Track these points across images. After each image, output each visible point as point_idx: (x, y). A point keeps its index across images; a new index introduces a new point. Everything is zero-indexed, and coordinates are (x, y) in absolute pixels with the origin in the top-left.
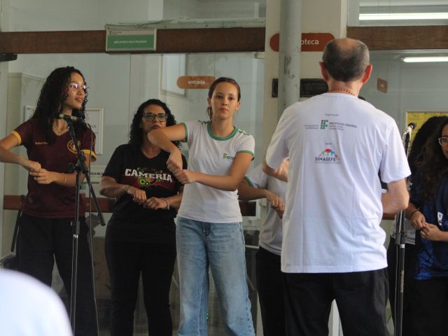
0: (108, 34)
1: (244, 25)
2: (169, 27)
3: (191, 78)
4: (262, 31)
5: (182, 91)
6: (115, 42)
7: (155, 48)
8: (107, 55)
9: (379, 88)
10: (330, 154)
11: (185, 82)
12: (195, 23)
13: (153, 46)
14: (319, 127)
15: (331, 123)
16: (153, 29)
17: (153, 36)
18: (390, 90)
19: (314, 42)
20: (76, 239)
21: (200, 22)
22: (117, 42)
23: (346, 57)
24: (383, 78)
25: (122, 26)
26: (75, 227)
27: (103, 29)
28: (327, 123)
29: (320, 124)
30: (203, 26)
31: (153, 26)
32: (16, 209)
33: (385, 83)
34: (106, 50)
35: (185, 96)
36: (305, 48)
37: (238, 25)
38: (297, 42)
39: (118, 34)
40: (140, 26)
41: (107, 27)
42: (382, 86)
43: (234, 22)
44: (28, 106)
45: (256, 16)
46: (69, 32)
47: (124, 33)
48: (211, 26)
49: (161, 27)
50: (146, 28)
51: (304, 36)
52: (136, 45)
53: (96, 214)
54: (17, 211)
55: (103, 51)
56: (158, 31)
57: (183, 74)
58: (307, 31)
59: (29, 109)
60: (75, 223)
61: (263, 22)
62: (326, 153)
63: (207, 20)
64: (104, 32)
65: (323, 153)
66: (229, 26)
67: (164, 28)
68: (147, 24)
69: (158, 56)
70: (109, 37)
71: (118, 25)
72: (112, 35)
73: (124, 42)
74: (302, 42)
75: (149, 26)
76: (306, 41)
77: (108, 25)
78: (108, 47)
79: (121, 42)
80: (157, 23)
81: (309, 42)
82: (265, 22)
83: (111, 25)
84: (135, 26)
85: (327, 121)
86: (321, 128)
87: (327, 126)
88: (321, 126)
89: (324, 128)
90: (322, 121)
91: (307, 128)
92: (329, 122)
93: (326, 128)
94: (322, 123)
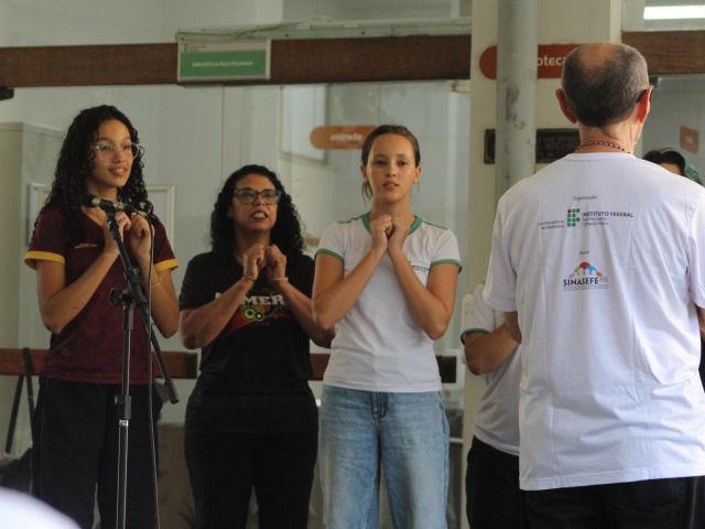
0: (181, 49)
1: (432, 31)
2: (293, 36)
3: (339, 130)
4: (465, 41)
5: (319, 154)
6: (194, 65)
7: (267, 74)
8: (181, 88)
9: (683, 143)
10: (587, 271)
11: (324, 137)
12: (342, 28)
13: (264, 72)
15: (585, 214)
16: (265, 39)
17: (264, 53)
19: (560, 61)
20: (123, 428)
21: (350, 26)
22: (198, 65)
24: (691, 124)
25: (207, 35)
26: (123, 406)
27: (172, 40)
28: (578, 215)
29: (564, 217)
30: (357, 34)
31: (263, 34)
32: (14, 374)
33: (695, 135)
34: (179, 78)
35: (325, 162)
36: (544, 72)
37: (421, 31)
38: (529, 61)
39: (203, 50)
40: (241, 35)
41: (179, 37)
42: (689, 140)
43: (414, 26)
44: (34, 184)
45: (455, 14)
46: (109, 47)
47: (210, 48)
48: (370, 33)
49: (279, 36)
50: (250, 38)
51: (543, 50)
52: (231, 70)
53: (162, 381)
54: (17, 378)
55: (172, 80)
56: (275, 44)
57: (320, 122)
58: (549, 41)
59: (36, 189)
60: (122, 398)
61: (466, 25)
62: (581, 270)
63: (364, 22)
64: (174, 46)
65: (576, 270)
66: (405, 33)
67: (284, 38)
68: (254, 31)
69: (274, 90)
70: (183, 55)
71: (199, 32)
72: (188, 51)
73: (211, 64)
74: (539, 62)
75: (257, 34)
76: (546, 58)
77: (179, 33)
78: (182, 74)
79: (205, 64)
80: (271, 29)
81: (551, 62)
82: (470, 24)
83: (183, 33)
84: (231, 35)
85: (578, 211)
86: (569, 225)
87: (578, 220)
88: (569, 220)
89: (574, 225)
90: (569, 211)
91: (543, 228)
92: (582, 211)
93: (577, 223)
94: (569, 216)
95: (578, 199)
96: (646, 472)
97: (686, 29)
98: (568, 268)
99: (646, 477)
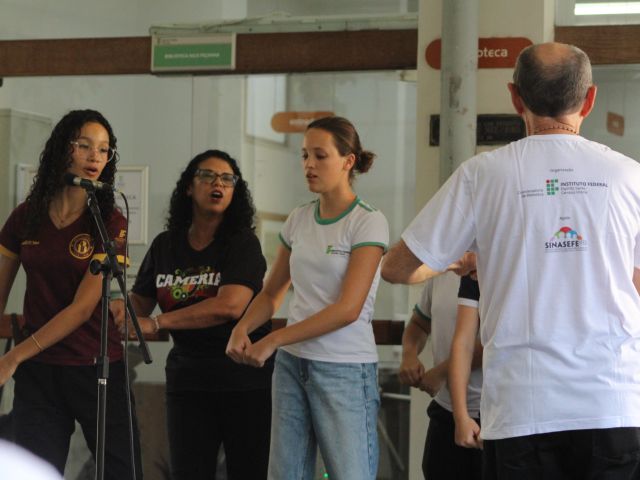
0: (154, 42)
1: (383, 26)
2: (257, 30)
3: (295, 116)
4: (412, 35)
5: (280, 137)
6: (166, 56)
7: (233, 65)
8: (154, 77)
9: (610, 127)
10: (569, 235)
11: (282, 122)
12: (300, 23)
13: (229, 63)
14: (545, 192)
15: (563, 184)
16: (230, 33)
17: (230, 45)
18: (628, 130)
19: (499, 53)
20: (102, 386)
21: (308, 21)
22: (171, 56)
23: (550, 77)
24: (619, 111)
25: (178, 30)
26: (102, 365)
27: (145, 33)
28: (556, 185)
29: (545, 188)
30: (314, 29)
31: (229, 29)
32: (5, 338)
33: (621, 120)
34: (153, 69)
35: (286, 144)
36: (484, 63)
37: (373, 25)
38: (470, 53)
39: (172, 43)
40: (208, 30)
41: (153, 31)
42: (616, 124)
43: (367, 21)
44: (22, 165)
45: (403, 10)
46: (89, 40)
47: (182, 41)
48: (325, 28)
49: (244, 30)
50: (217, 32)
51: (483, 43)
52: (201, 61)
53: (137, 343)
54: (6, 341)
55: (146, 70)
56: (240, 37)
57: (281, 108)
58: (488, 35)
59: (23, 169)
60: (100, 359)
61: (412, 20)
62: (562, 234)
63: (322, 17)
64: (148, 40)
65: (557, 234)
66: (357, 27)
67: (248, 32)
68: (220, 26)
69: (240, 78)
70: (156, 47)
71: (172, 26)
72: (161, 44)
73: (181, 56)
74: (480, 54)
75: (223, 28)
76: (485, 50)
77: (153, 27)
78: (155, 65)
79: (177, 56)
80: (237, 24)
81: (491, 53)
82: (417, 20)
83: (159, 28)
84: (199, 29)
85: (557, 181)
86: (549, 194)
87: (557, 189)
88: (548, 189)
89: (553, 193)
90: (548, 181)
91: (524, 196)
92: (560, 182)
93: (556, 192)
94: (548, 185)
95: (556, 171)
98: (551, 232)
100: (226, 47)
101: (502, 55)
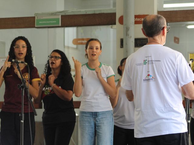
0: (36, 18)
1: (105, 12)
2: (67, 14)
3: (80, 40)
4: (114, 15)
5: (75, 46)
6: (40, 22)
7: (60, 25)
8: (36, 29)
9: (175, 41)
10: (149, 76)
11: (76, 42)
12: (80, 11)
13: (59, 24)
15: (148, 61)
17: (59, 19)
18: (180, 42)
19: (141, 19)
20: (22, 123)
21: (83, 11)
24: (177, 36)
25: (43, 14)
26: (22, 116)
27: (33, 16)
28: (147, 61)
29: (143, 62)
30: (84, 13)
31: (59, 14)
33: (178, 39)
34: (36, 26)
35: (77, 48)
36: (136, 23)
37: (102, 12)
38: (132, 20)
39: (42, 18)
40: (52, 14)
41: (36, 15)
42: (177, 40)
43: (101, 10)
45: (112, 7)
46: (16, 18)
47: (44, 18)
48: (88, 13)
49: (63, 14)
50: (55, 15)
51: (136, 17)
52: (50, 23)
55: (34, 27)
56: (62, 16)
57: (75, 37)
58: (137, 14)
60: (21, 114)
61: (114, 10)
62: (148, 76)
63: (87, 10)
64: (34, 17)
65: (147, 77)
66: (98, 12)
67: (65, 15)
68: (56, 13)
70: (37, 20)
71: (41, 13)
72: (38, 19)
73: (44, 22)
74: (135, 20)
75: (57, 14)
76: (137, 19)
77: (36, 14)
78: (37, 25)
79: (43, 22)
80: (61, 12)
81: (138, 20)
82: (116, 10)
83: (37, 14)
84: (50, 14)
85: (146, 60)
86: (144, 64)
87: (147, 63)
88: (144, 63)
89: (145, 64)
90: (144, 60)
91: (137, 65)
92: (148, 60)
93: (146, 64)
94: (144, 62)
95: (147, 57)
96: (168, 132)
97: (175, 10)
98: (144, 76)
99: (168, 133)
100: (58, 19)
101: (142, 20)
